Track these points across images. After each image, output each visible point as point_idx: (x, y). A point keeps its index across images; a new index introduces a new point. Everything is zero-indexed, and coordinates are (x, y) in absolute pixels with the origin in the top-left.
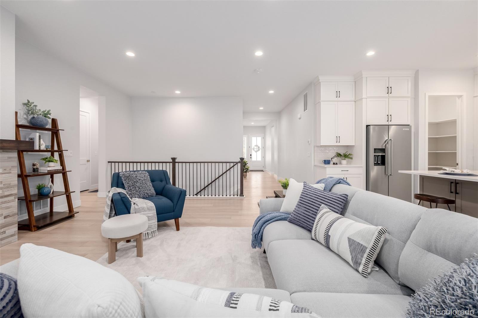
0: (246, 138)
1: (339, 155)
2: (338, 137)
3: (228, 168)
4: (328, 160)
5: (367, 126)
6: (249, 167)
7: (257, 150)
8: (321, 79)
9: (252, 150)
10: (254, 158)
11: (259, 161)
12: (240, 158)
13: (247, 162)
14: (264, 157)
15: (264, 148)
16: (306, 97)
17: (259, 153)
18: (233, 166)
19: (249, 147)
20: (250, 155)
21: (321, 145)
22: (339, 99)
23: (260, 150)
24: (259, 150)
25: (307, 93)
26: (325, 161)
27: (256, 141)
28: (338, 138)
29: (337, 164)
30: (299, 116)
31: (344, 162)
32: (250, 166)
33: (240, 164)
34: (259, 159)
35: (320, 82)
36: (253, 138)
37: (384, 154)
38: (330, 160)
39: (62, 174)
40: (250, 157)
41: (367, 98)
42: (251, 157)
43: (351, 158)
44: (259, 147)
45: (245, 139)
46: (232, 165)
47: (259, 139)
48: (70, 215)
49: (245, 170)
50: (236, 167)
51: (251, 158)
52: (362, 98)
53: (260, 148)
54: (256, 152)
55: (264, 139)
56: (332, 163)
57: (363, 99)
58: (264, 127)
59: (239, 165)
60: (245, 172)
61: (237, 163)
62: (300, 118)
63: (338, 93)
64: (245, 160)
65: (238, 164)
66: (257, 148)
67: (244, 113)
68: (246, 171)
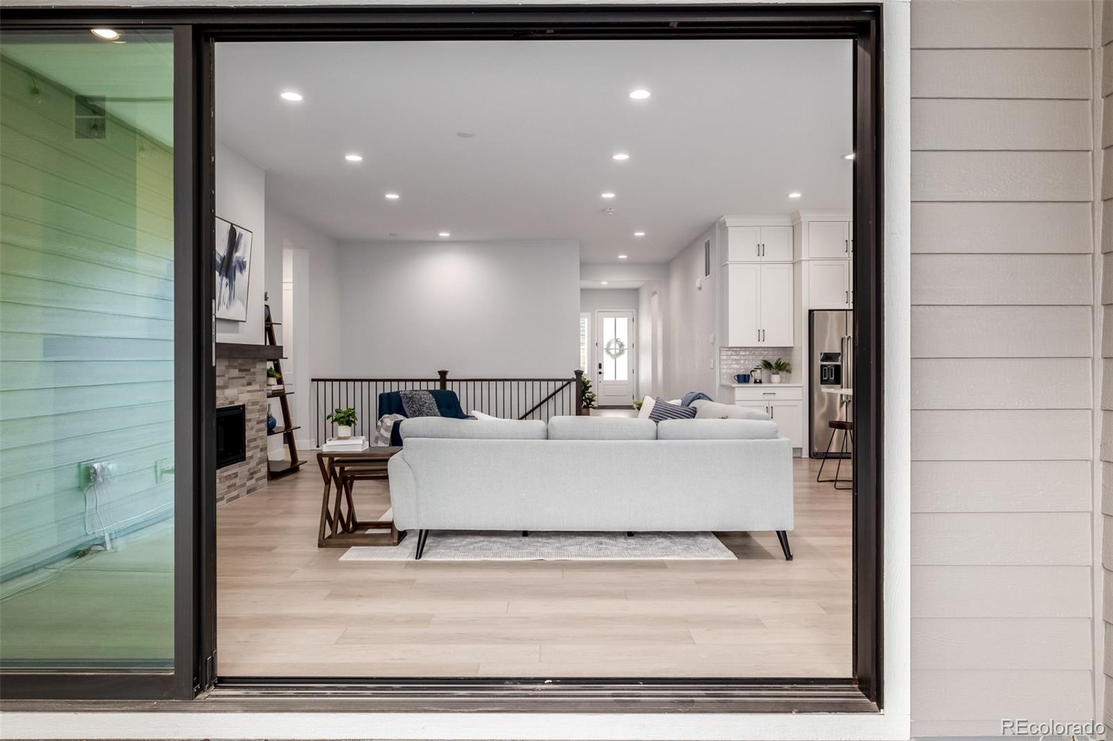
0: (586, 320)
1: (767, 365)
2: (761, 331)
3: (551, 391)
4: (745, 375)
5: (811, 312)
6: (594, 396)
7: (618, 351)
8: (730, 221)
9: (604, 351)
10: (608, 375)
11: (621, 383)
12: (575, 372)
13: (588, 382)
14: (634, 371)
15: (635, 345)
16: (707, 246)
17: (623, 361)
18: (562, 388)
19: (596, 345)
20: (597, 366)
21: (730, 345)
22: (763, 259)
23: (626, 351)
24: (621, 352)
25: (709, 241)
26: (738, 376)
27: (615, 327)
28: (761, 334)
29: (760, 382)
30: (698, 285)
31: (776, 378)
32: (599, 393)
33: (575, 382)
34: (623, 375)
35: (727, 228)
36: (605, 319)
37: (839, 363)
38: (749, 375)
39: (279, 398)
40: (597, 369)
41: (809, 260)
42: (600, 370)
43: (789, 371)
44: (621, 345)
45: (585, 322)
46: (559, 384)
47: (623, 323)
48: (294, 466)
49: (585, 404)
50: (566, 390)
51: (600, 373)
52: (801, 261)
53: (626, 347)
54: (615, 356)
55: (635, 322)
56: (752, 380)
57: (803, 262)
58: (636, 291)
59: (574, 384)
60: (585, 407)
61: (569, 381)
62: (700, 289)
63: (761, 247)
64: (586, 376)
65: (571, 383)
66: (618, 347)
67: (584, 265)
68: (588, 404)
